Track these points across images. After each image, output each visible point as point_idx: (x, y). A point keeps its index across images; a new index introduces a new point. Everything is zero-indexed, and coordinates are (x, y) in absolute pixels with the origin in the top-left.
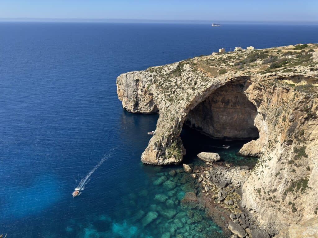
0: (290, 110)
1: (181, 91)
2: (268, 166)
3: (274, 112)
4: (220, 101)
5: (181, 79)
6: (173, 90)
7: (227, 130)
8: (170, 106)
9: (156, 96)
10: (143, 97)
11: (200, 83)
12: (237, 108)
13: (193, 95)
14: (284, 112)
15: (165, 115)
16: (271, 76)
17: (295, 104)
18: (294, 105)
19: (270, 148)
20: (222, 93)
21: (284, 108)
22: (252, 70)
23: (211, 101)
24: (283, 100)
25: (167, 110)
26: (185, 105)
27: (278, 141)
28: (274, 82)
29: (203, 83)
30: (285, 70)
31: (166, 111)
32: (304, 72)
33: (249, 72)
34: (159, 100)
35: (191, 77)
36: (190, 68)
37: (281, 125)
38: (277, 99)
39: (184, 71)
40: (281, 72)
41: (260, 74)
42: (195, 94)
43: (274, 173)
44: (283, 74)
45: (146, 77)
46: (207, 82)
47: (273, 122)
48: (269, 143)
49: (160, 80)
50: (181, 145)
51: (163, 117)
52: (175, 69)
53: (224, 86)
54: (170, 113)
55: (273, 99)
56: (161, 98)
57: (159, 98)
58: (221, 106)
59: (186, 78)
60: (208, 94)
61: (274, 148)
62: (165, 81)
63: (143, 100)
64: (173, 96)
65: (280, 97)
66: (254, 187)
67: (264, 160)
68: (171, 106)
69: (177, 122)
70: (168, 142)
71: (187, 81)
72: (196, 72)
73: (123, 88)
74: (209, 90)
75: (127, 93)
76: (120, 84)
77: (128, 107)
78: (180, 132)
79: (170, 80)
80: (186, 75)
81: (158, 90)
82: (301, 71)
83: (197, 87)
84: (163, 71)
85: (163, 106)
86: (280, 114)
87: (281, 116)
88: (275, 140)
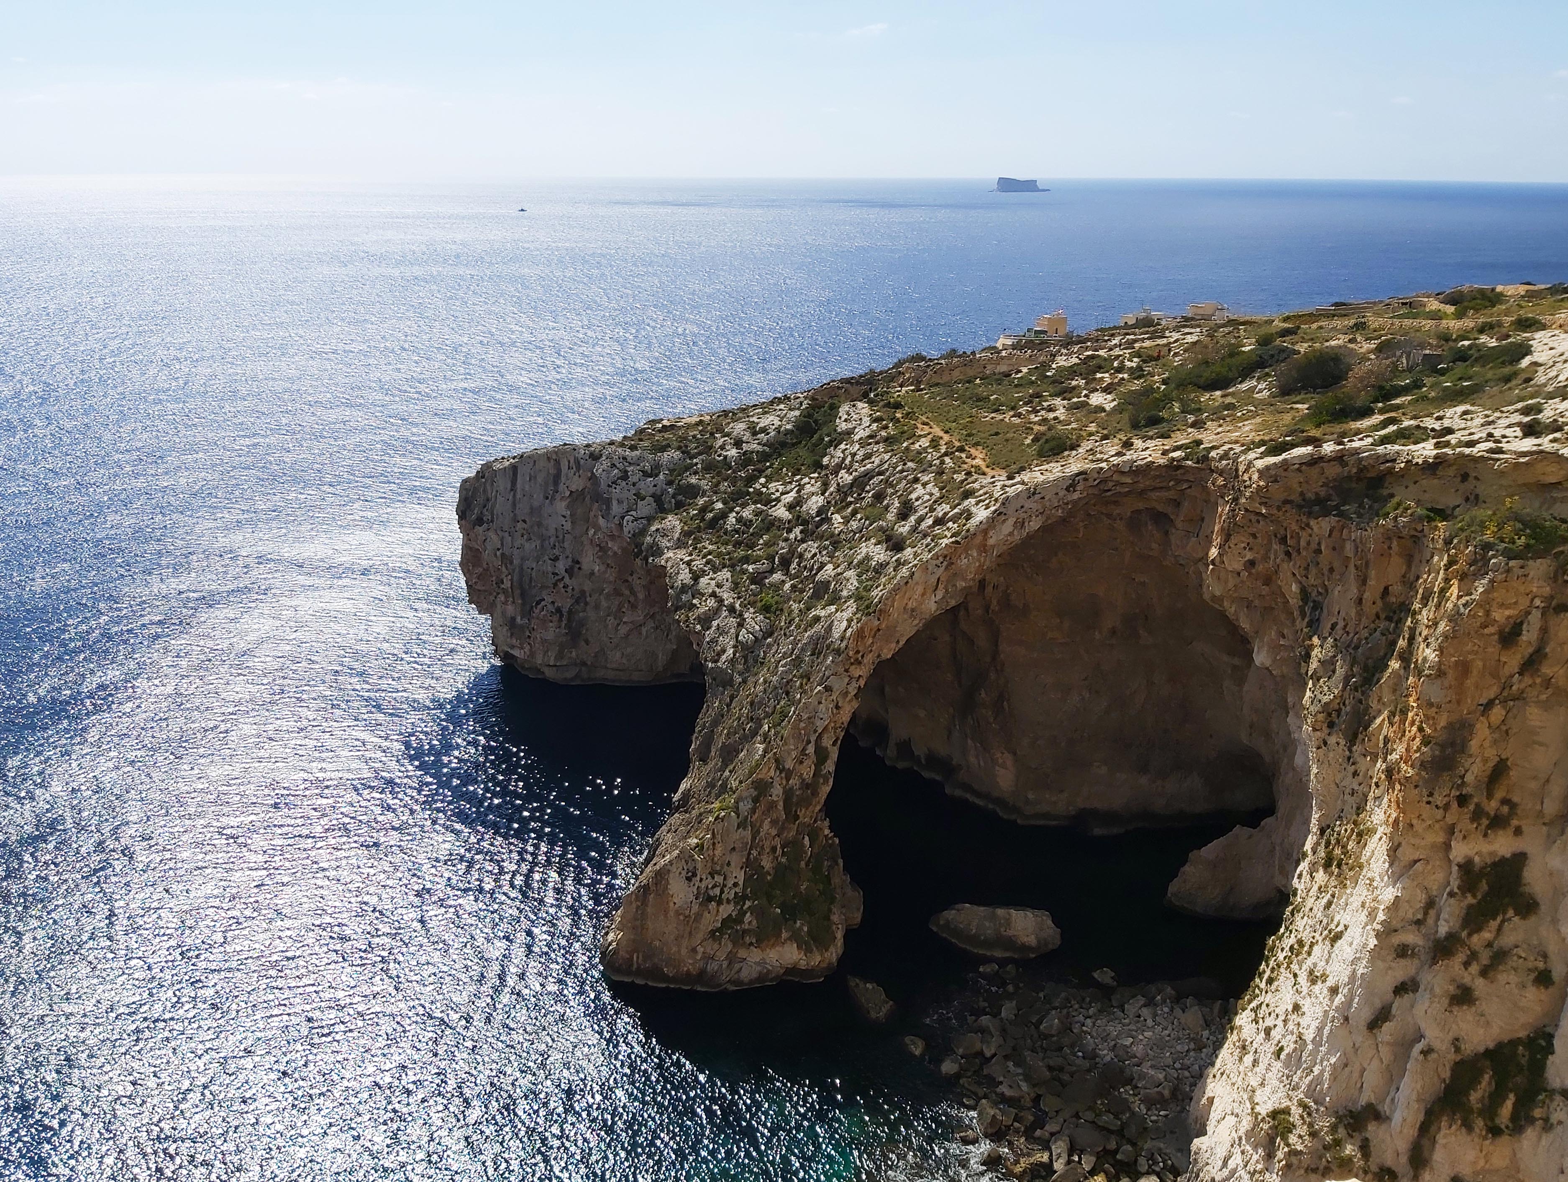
1: (824, 557)
4: (1047, 605)
5: (825, 485)
6: (782, 548)
7: (1093, 770)
8: (766, 636)
9: (684, 586)
10: (608, 589)
11: (932, 510)
12: (1143, 642)
13: (891, 573)
14: (1395, 665)
19: (1331, 872)
20: (1055, 563)
22: (1212, 434)
24: (1386, 592)
25: (750, 663)
26: (850, 631)
29: (946, 508)
30: (1390, 429)
31: (743, 669)
32: (1490, 444)
33: (1198, 443)
34: (702, 608)
35: (882, 473)
36: (874, 427)
37: (1386, 739)
39: (838, 439)
40: (1370, 441)
42: (904, 571)
44: (1380, 450)
45: (624, 476)
46: (970, 502)
48: (1328, 842)
50: (835, 868)
51: (728, 704)
52: (788, 431)
53: (1063, 521)
54: (766, 678)
55: (1336, 590)
57: (700, 596)
58: (1050, 634)
59: (849, 480)
61: (1351, 869)
62: (733, 498)
63: (614, 607)
64: (783, 583)
65: (1371, 582)
68: (767, 641)
69: (804, 729)
70: (754, 853)
71: (859, 495)
72: (907, 448)
73: (494, 539)
74: (983, 548)
75: (517, 570)
76: (480, 521)
77: (522, 648)
78: (826, 789)
79: (764, 490)
80: (852, 462)
81: (695, 548)
82: (1475, 437)
83: (914, 529)
84: (720, 442)
85: (727, 642)
86: (1378, 675)
87: (1384, 689)
88: (1355, 822)
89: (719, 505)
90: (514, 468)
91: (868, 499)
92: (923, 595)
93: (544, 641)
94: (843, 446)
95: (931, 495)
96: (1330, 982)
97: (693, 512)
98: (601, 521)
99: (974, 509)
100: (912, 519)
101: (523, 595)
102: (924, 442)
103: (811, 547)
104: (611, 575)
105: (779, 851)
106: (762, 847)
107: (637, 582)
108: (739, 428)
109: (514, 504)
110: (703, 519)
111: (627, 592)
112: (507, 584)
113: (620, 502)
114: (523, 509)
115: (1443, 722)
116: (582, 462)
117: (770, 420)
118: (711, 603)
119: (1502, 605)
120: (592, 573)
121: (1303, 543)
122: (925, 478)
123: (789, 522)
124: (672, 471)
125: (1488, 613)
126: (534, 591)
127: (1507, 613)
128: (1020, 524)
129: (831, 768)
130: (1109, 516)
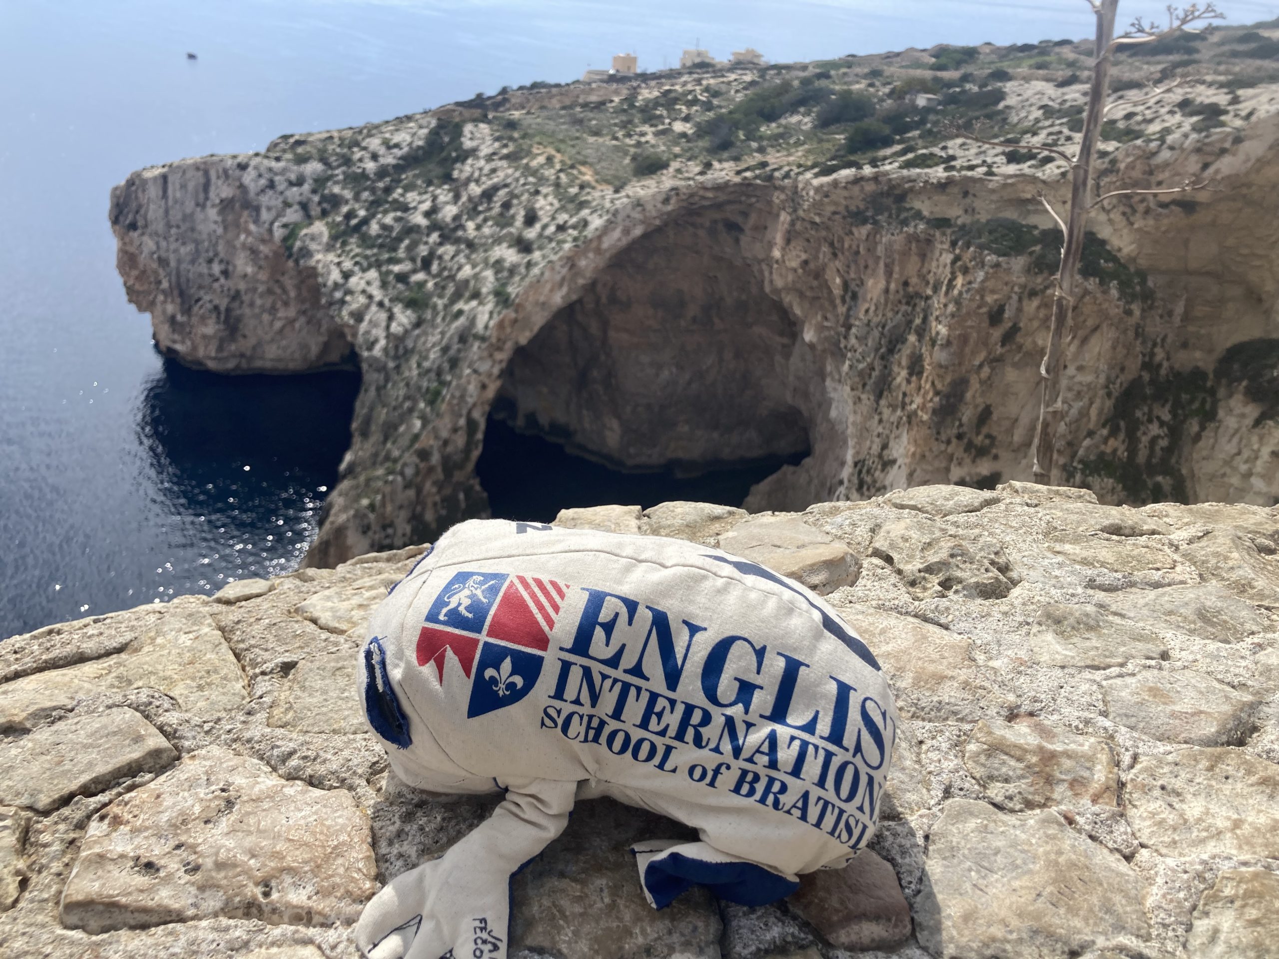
0: (940, 327)
1: (461, 259)
3: (874, 340)
4: (645, 299)
5: (457, 197)
6: (423, 250)
7: (679, 429)
8: (413, 329)
9: (336, 285)
10: (261, 288)
11: (553, 218)
12: (716, 327)
13: (524, 272)
14: (912, 338)
15: (393, 375)
16: (857, 181)
17: (958, 302)
18: (951, 308)
20: (651, 264)
21: (910, 322)
22: (774, 158)
23: (604, 300)
24: (906, 284)
25: (401, 351)
26: (492, 321)
27: (894, 462)
28: (871, 210)
29: (566, 217)
30: (910, 156)
31: (396, 357)
32: (985, 168)
33: (764, 165)
34: (353, 304)
35: (506, 185)
36: (496, 145)
37: (905, 394)
38: (882, 284)
39: (465, 155)
40: (896, 164)
41: (809, 175)
42: (535, 271)
44: (905, 172)
45: (271, 185)
46: (585, 212)
47: (870, 382)
48: (860, 472)
49: (347, 203)
51: (385, 387)
52: (419, 148)
53: (659, 230)
54: (419, 365)
55: (870, 283)
56: (363, 292)
57: (351, 293)
58: (647, 322)
59: (478, 191)
60: (588, 264)
62: (374, 206)
63: (268, 305)
64: (426, 282)
65: (895, 276)
68: (417, 332)
69: (458, 404)
70: (419, 509)
71: (489, 203)
72: (527, 164)
73: (149, 244)
74: (598, 251)
75: (174, 272)
76: (133, 226)
77: (183, 342)
78: (476, 453)
79: (401, 199)
80: (480, 176)
81: (343, 251)
82: (974, 162)
83: (540, 235)
84: (357, 156)
85: (379, 333)
86: (899, 346)
87: (903, 356)
88: (880, 456)
89: (362, 213)
90: (164, 178)
91: (497, 209)
92: (551, 290)
93: (204, 337)
94: (470, 161)
95: (551, 204)
97: (339, 219)
98: (252, 227)
99: (589, 218)
100: (538, 226)
101: (182, 294)
102: (541, 160)
103: (448, 250)
104: (263, 276)
107: (289, 282)
108: (374, 143)
109: (167, 212)
110: (347, 225)
111: (278, 291)
112: (165, 285)
113: (269, 209)
114: (176, 215)
115: (948, 379)
116: (230, 172)
117: (402, 137)
118: (362, 300)
119: (993, 292)
120: (245, 276)
121: (846, 245)
122: (544, 190)
123: (428, 227)
124: (316, 181)
125: (982, 297)
126: (192, 291)
127: (996, 297)
128: (626, 231)
129: (480, 436)
130: (693, 225)
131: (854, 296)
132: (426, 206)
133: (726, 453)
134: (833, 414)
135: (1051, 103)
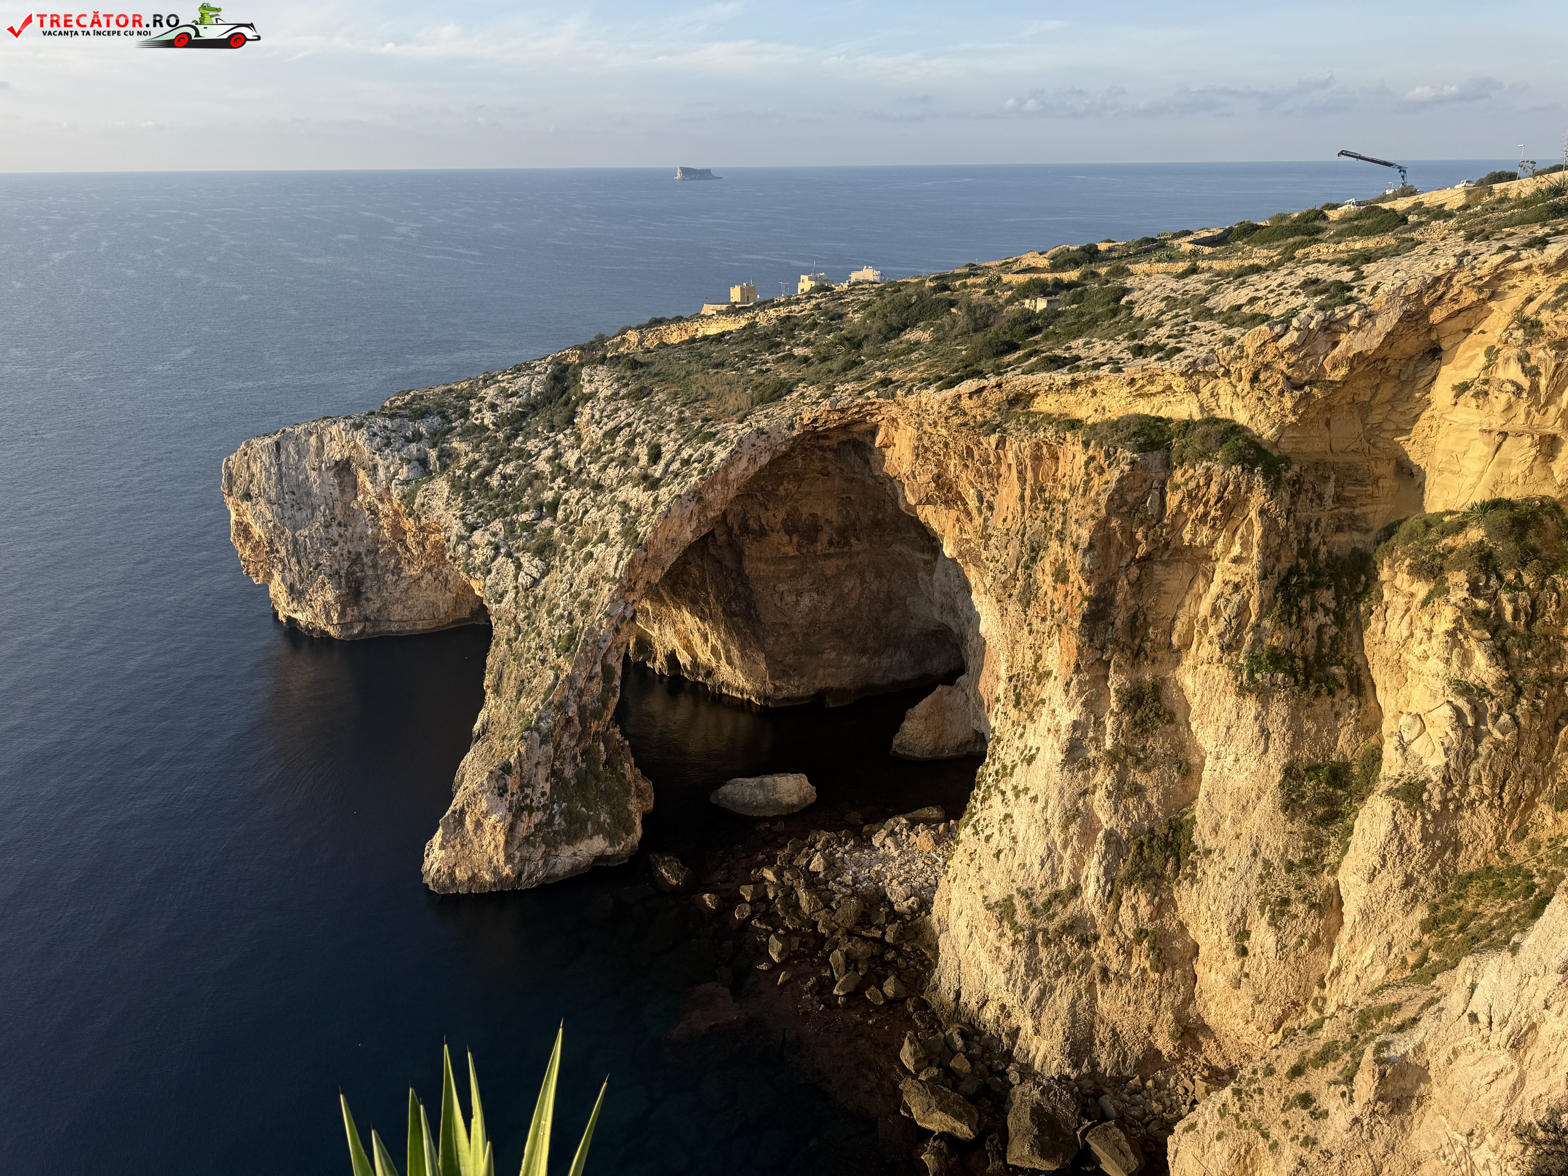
0: (1080, 531)
1: (587, 501)
2: (1026, 790)
3: (1014, 547)
4: (779, 526)
5: (579, 438)
6: (548, 496)
7: (825, 656)
8: (543, 576)
9: (461, 539)
10: (384, 548)
11: (678, 451)
12: (854, 549)
13: (651, 509)
14: (1054, 545)
15: (524, 627)
16: (981, 390)
17: (1096, 502)
18: (1090, 509)
19: (1021, 709)
20: (782, 491)
21: (1051, 527)
23: (736, 530)
24: (1042, 490)
26: (621, 563)
27: (1048, 674)
28: (999, 419)
29: (690, 451)
30: (1033, 360)
31: (526, 607)
32: (1110, 366)
34: (479, 556)
35: (629, 425)
36: (616, 386)
37: (1052, 603)
38: (1017, 491)
39: (586, 398)
40: (1020, 370)
41: (932, 389)
42: (662, 508)
43: (1057, 814)
44: (1030, 377)
45: (388, 444)
46: (709, 445)
47: (1015, 592)
49: (466, 454)
50: (627, 765)
51: (516, 639)
52: (538, 394)
53: (785, 455)
54: (550, 612)
55: (1004, 491)
56: (491, 543)
57: (477, 547)
58: (783, 550)
59: (600, 434)
60: (717, 498)
61: (1036, 705)
62: (495, 458)
64: (552, 528)
65: (1029, 482)
66: (985, 898)
67: (1004, 767)
68: (546, 579)
69: (591, 651)
70: (557, 763)
71: (612, 444)
72: (649, 402)
73: (264, 512)
74: (725, 483)
75: (291, 539)
76: (247, 496)
78: (614, 701)
79: (523, 447)
80: (601, 417)
81: (466, 504)
83: (665, 471)
84: (475, 407)
85: (508, 584)
86: (1041, 553)
87: (1046, 564)
88: (1035, 668)
89: (484, 463)
90: (278, 444)
91: (620, 450)
92: (681, 525)
93: (326, 603)
94: (589, 404)
95: (676, 441)
96: (1031, 794)
97: (459, 472)
98: (369, 486)
99: (714, 450)
100: (662, 463)
101: (300, 561)
102: (662, 396)
103: (574, 493)
104: (385, 536)
105: (579, 759)
106: (564, 759)
107: (411, 540)
109: (281, 478)
110: (469, 477)
111: (402, 550)
112: (283, 553)
113: (387, 467)
114: (290, 482)
115: (1095, 584)
117: (520, 385)
118: (488, 551)
119: (1131, 489)
120: (366, 536)
122: (667, 426)
123: (551, 473)
124: (433, 435)
125: (1121, 497)
127: (1135, 495)
128: (753, 460)
129: (617, 682)
130: (821, 449)
131: (991, 508)
132: (549, 452)
133: (877, 678)
134: (982, 629)
135: (1173, 295)
